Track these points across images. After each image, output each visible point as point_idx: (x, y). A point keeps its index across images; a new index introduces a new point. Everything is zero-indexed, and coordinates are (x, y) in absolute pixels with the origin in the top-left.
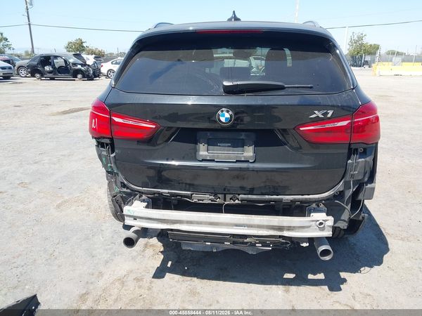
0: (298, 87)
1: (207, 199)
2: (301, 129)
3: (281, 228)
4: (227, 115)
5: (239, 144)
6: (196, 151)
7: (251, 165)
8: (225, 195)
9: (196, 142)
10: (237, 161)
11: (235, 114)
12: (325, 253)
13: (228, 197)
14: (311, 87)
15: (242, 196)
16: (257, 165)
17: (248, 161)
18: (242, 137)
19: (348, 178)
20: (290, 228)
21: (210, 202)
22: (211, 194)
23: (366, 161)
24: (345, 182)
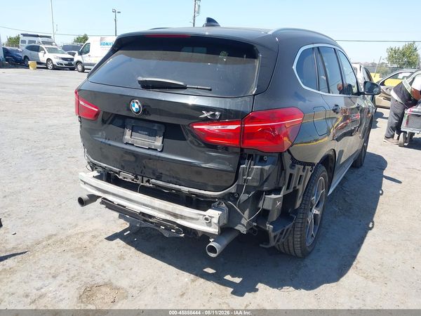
0: (197, 88)
1: (129, 177)
2: (195, 127)
3: (175, 215)
4: (137, 106)
5: (152, 134)
6: (123, 134)
7: (159, 154)
8: (143, 177)
9: (124, 127)
10: (149, 149)
11: (143, 106)
12: (213, 249)
13: (145, 179)
14: (211, 90)
15: (153, 181)
16: (163, 155)
17: (156, 150)
18: (155, 128)
19: (240, 181)
20: (182, 217)
21: (130, 181)
22: (133, 174)
23: (262, 169)
24: (238, 185)
